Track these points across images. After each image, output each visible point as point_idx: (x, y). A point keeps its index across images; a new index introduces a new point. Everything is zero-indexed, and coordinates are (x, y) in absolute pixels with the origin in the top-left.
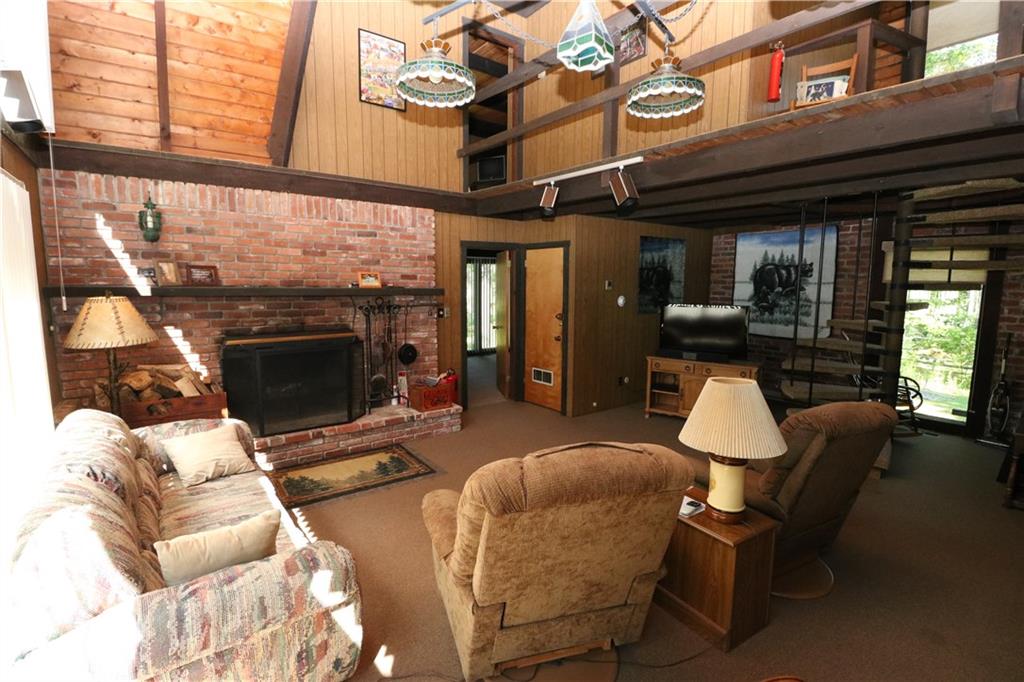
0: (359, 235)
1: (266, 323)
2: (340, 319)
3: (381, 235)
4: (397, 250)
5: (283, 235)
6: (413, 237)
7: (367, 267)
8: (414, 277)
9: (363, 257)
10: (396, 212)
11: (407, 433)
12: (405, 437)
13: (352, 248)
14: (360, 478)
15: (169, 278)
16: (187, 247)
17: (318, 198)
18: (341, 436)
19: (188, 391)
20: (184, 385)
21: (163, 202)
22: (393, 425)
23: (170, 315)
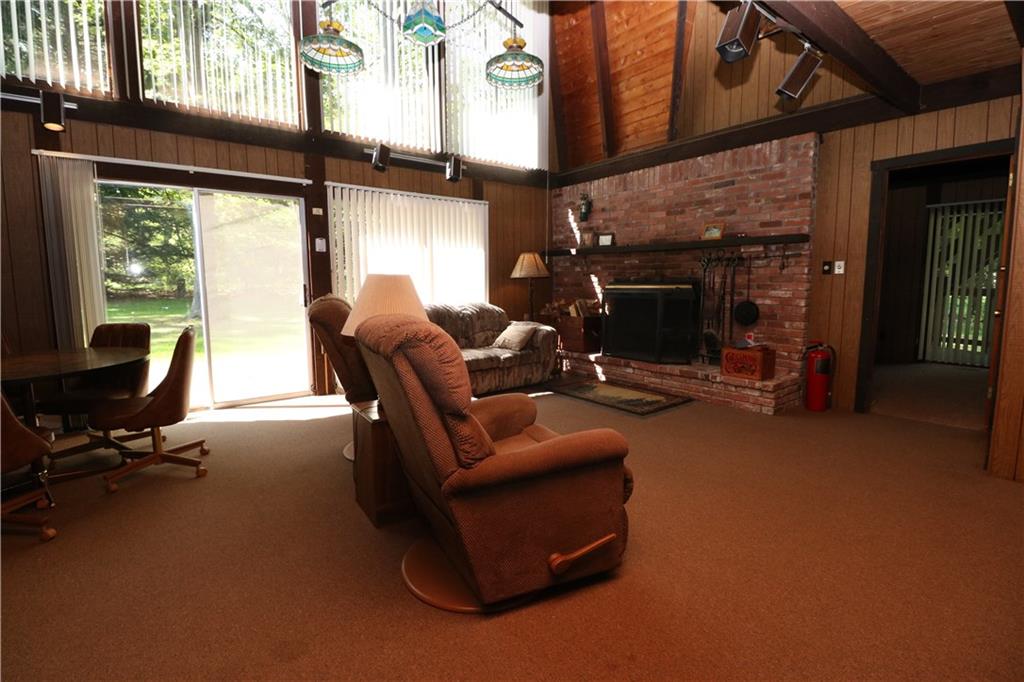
0: (716, 188)
1: (639, 274)
2: (692, 272)
3: (739, 182)
4: (757, 195)
5: (653, 202)
6: (782, 175)
7: (722, 218)
8: (778, 223)
9: (717, 209)
10: (759, 151)
11: (704, 392)
12: (702, 395)
13: (708, 202)
14: (606, 398)
15: (587, 242)
16: (601, 221)
17: (682, 162)
18: (645, 372)
19: (573, 313)
20: (572, 309)
21: (593, 195)
22: (690, 378)
23: (593, 268)
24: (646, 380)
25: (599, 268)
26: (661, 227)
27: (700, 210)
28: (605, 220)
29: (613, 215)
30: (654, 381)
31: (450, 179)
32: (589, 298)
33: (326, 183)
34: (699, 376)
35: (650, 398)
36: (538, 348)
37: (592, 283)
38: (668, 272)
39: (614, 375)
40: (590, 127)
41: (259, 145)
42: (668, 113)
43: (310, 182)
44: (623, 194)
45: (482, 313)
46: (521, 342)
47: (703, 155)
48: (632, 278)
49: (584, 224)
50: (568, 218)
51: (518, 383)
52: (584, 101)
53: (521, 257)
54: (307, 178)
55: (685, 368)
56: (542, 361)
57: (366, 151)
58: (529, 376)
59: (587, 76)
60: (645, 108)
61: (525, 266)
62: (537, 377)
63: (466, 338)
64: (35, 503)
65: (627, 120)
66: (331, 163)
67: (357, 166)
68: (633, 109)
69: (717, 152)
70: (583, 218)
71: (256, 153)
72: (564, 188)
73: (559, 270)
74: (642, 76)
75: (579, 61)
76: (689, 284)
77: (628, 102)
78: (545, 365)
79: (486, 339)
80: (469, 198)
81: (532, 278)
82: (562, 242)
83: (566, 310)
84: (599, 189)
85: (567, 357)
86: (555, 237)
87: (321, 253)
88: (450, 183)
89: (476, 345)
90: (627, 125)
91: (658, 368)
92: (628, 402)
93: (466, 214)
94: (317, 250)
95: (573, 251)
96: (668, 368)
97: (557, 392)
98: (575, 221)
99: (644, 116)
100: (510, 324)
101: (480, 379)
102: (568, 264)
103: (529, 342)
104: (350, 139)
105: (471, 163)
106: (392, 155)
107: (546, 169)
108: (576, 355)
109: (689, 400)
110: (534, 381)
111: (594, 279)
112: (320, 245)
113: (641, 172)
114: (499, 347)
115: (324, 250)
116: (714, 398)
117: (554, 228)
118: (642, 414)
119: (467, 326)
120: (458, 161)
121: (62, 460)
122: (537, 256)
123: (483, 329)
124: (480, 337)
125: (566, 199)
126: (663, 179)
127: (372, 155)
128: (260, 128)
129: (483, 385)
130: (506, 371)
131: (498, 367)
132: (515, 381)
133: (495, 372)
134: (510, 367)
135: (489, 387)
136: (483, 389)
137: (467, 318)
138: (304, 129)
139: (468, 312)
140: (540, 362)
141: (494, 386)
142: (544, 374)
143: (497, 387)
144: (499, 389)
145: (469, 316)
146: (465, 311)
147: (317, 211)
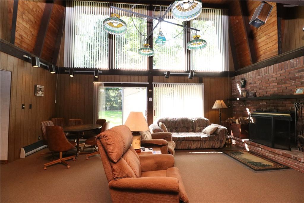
1: (266, 108)
2: (291, 108)
5: (272, 79)
11: (295, 165)
12: (294, 166)
13: (297, 78)
14: (245, 159)
15: (244, 96)
16: (250, 88)
17: (283, 62)
18: (267, 151)
19: (237, 123)
20: (237, 121)
21: (247, 78)
22: (288, 158)
23: (247, 105)
24: (267, 154)
25: (250, 105)
26: (276, 89)
27: (294, 82)
28: (251, 87)
29: (254, 85)
30: (271, 156)
31: (190, 78)
32: (246, 117)
33: (153, 83)
34: (292, 157)
35: (266, 162)
36: (218, 135)
37: (247, 111)
38: (280, 108)
39: (253, 149)
40: (246, 54)
41: (138, 75)
42: (277, 44)
43: (148, 83)
44: (258, 77)
45: (199, 121)
46: (211, 132)
47: (293, 58)
48: (264, 110)
49: (243, 89)
50: (237, 87)
51: (209, 147)
52: (243, 46)
53: (216, 101)
54: (148, 82)
55: (286, 152)
56: (220, 139)
57: (164, 73)
58: (214, 145)
59: (243, 37)
60: (267, 44)
61: (217, 105)
62: (217, 145)
63: (193, 129)
64: (72, 159)
65: (261, 49)
66: (155, 78)
67: (162, 77)
68: (263, 45)
69: (300, 57)
70: (243, 87)
71: (136, 77)
72: (236, 76)
73: (235, 106)
74: (265, 33)
75: (240, 33)
76: (289, 114)
77: (260, 43)
78: (221, 141)
79: (200, 129)
80: (197, 83)
81: (221, 109)
82: (235, 95)
83: (234, 121)
84: (248, 76)
85: (234, 139)
86: (233, 94)
88: (190, 79)
89: (196, 131)
90: (260, 51)
91: (272, 150)
92: (253, 163)
93: (196, 88)
94: (150, 101)
95: (238, 99)
96: (277, 151)
97: (224, 153)
98: (240, 88)
99: (267, 47)
100: (210, 125)
101: (193, 144)
102: (238, 104)
103: (215, 132)
104: (160, 71)
105: (198, 72)
106: (171, 73)
107: (228, 71)
108: (238, 139)
109: (288, 168)
110: (216, 147)
111: (248, 109)
112: (150, 99)
113: (265, 68)
114: (204, 133)
115: (151, 101)
116: (301, 169)
117: (233, 91)
118: (256, 170)
119: (193, 124)
120: (192, 72)
121: (86, 149)
122: (222, 101)
123: (199, 126)
124: (198, 128)
125: (236, 80)
126: (275, 71)
127: (165, 74)
128: (138, 71)
129: (194, 146)
130: (203, 142)
131: (200, 140)
132: (207, 146)
133: (199, 142)
134: (205, 141)
135: (196, 147)
136: (194, 147)
137: (194, 122)
138: (148, 70)
139: (195, 120)
140: (219, 140)
141: (198, 147)
142: (221, 145)
143: (200, 147)
144: (200, 148)
145: (194, 121)
146: (193, 119)
147: (150, 91)
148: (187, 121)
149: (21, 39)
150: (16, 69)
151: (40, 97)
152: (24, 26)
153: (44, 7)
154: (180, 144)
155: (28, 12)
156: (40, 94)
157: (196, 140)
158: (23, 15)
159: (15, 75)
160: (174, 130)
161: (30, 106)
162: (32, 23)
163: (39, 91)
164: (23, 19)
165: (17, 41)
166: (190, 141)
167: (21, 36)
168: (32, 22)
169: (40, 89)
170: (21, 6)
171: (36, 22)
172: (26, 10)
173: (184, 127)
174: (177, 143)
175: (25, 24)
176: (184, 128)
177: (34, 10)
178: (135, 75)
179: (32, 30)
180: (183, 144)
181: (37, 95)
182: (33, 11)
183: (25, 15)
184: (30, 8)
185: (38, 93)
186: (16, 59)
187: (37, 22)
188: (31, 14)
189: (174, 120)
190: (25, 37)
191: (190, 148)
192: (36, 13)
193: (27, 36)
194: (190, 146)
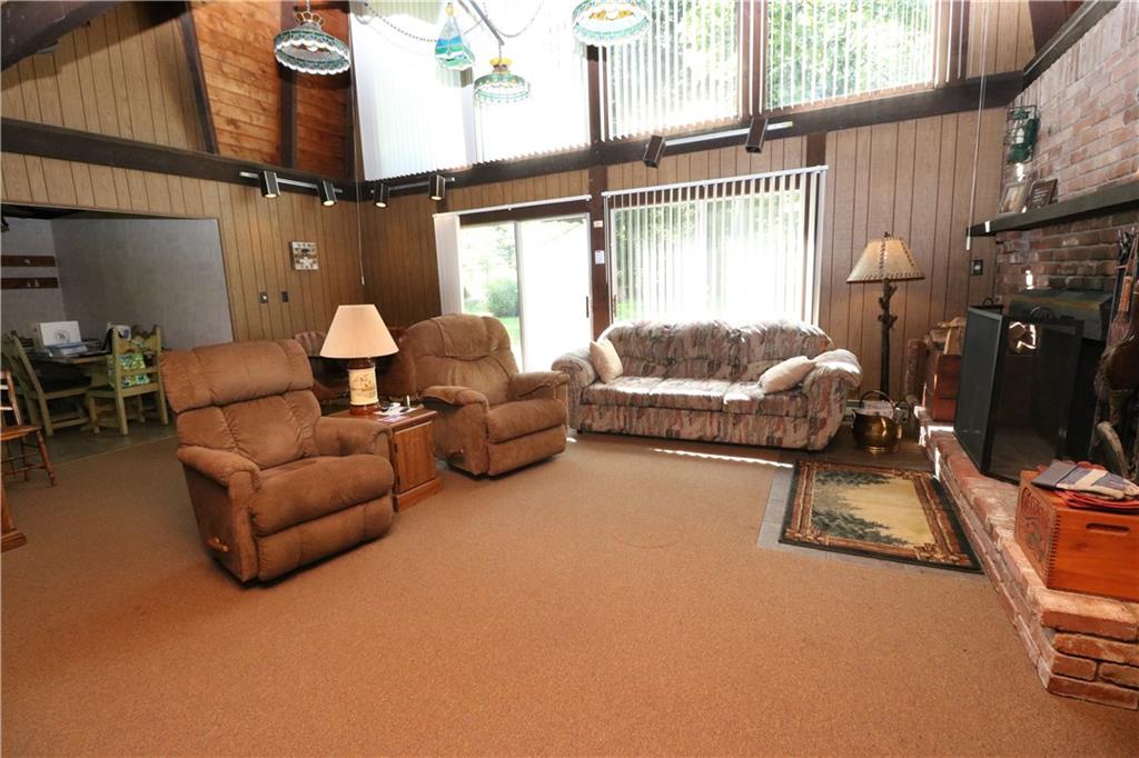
1: (1076, 270)
16: (1046, 156)
21: (1043, 103)
23: (1030, 257)
31: (749, 150)
33: (604, 195)
41: (554, 172)
43: (590, 196)
45: (771, 336)
49: (1029, 167)
54: (589, 193)
56: (809, 416)
62: (795, 437)
63: (735, 366)
66: (614, 172)
71: (553, 180)
78: (816, 424)
87: (599, 265)
89: (747, 375)
94: (597, 262)
95: (987, 227)
97: (798, 468)
101: (686, 420)
105: (803, 113)
110: (787, 443)
112: (600, 257)
115: (603, 261)
118: (785, 541)
119: (739, 349)
123: (768, 357)
124: (758, 366)
128: (555, 157)
129: (691, 430)
130: (731, 420)
131: (721, 411)
132: (747, 435)
133: (711, 417)
134: (738, 417)
135: (700, 434)
136: (691, 434)
137: (743, 340)
138: (589, 143)
139: (749, 332)
140: (805, 416)
141: (708, 434)
142: (813, 438)
143: (715, 437)
144: (717, 440)
145: (748, 338)
146: (745, 330)
147: (598, 224)
148: (713, 337)
149: (234, 130)
150: (227, 212)
151: (309, 272)
152: (235, 94)
153: (278, 18)
154: (638, 418)
155: (235, 53)
156: (306, 263)
157: (700, 408)
158: (223, 64)
159: (227, 224)
160: (660, 369)
161: (285, 297)
162: (253, 78)
163: (302, 257)
164: (225, 74)
165: (224, 140)
166: (679, 409)
167: (232, 122)
168: (253, 74)
169: (305, 251)
170: (211, 44)
171: (264, 72)
172: (228, 49)
173: (698, 358)
174: (627, 414)
175: (234, 88)
176: (699, 363)
177: (251, 38)
178: (549, 173)
179: (261, 96)
180: (648, 419)
181: (298, 267)
182: (250, 43)
183: (230, 64)
184: (235, 39)
185: (298, 262)
186: (224, 187)
187: (268, 69)
188: (243, 55)
189: (663, 332)
190: (245, 122)
191: (674, 436)
192: (258, 45)
193: (251, 117)
194: (676, 428)
